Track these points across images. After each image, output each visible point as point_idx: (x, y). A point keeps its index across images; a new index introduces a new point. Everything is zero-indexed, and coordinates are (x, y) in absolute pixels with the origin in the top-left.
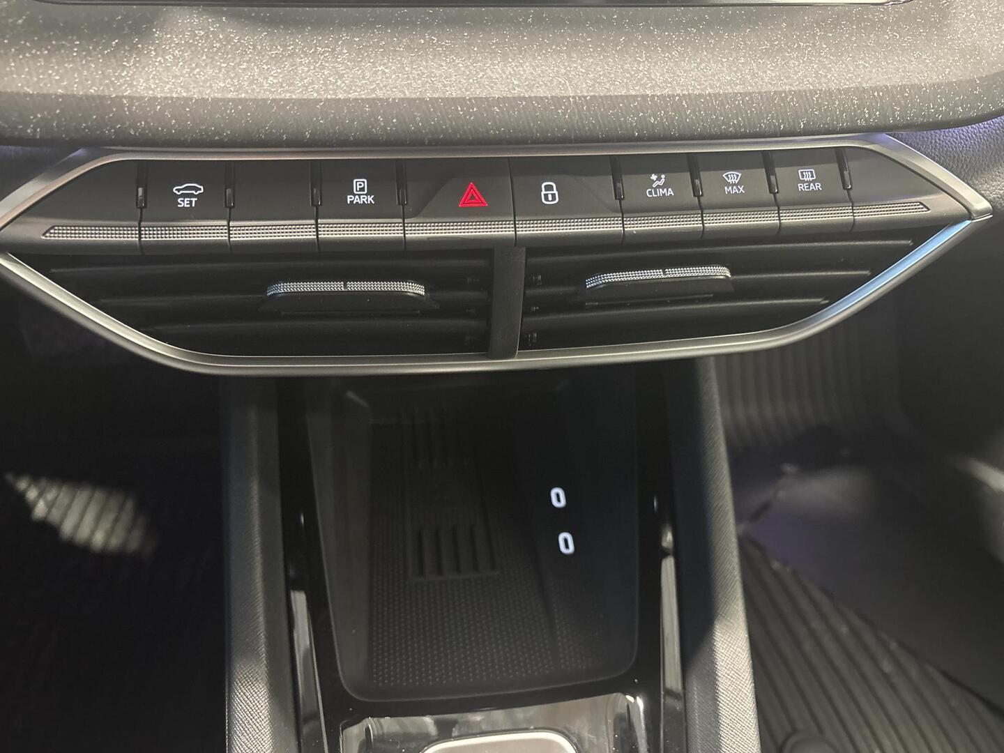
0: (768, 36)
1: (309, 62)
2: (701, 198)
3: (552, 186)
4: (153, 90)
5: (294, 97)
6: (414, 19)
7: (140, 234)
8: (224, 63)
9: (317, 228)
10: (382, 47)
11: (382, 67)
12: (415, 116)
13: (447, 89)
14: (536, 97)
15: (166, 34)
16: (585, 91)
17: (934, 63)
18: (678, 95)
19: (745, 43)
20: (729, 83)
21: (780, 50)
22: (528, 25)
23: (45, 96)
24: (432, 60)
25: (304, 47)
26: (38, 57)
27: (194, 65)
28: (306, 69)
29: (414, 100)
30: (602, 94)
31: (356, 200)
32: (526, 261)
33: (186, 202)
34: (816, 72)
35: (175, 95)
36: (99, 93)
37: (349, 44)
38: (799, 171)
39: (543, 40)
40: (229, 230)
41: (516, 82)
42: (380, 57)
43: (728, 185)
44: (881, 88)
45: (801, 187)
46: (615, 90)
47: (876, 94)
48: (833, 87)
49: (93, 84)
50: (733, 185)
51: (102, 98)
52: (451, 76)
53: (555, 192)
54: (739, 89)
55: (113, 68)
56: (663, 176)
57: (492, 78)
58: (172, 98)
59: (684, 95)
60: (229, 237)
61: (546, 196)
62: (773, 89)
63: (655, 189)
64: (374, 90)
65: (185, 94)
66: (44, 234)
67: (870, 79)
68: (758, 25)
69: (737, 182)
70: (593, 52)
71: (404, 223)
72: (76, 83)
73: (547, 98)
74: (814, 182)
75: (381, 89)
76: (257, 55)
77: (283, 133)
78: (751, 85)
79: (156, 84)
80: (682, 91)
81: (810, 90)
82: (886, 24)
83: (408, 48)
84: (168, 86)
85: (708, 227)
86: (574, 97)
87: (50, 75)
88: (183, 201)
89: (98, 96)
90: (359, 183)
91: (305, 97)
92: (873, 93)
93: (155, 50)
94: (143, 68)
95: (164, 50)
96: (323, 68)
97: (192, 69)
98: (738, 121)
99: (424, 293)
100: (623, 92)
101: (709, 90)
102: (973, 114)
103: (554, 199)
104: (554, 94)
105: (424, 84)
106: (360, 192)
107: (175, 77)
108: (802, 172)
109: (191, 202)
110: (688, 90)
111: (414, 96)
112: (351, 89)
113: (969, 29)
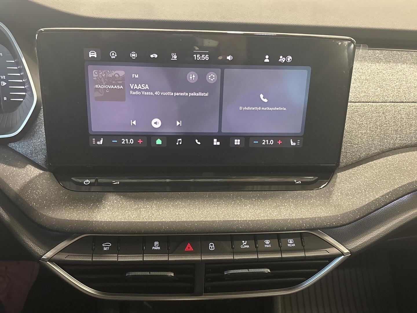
0: (276, 201)
1: (145, 210)
2: (257, 248)
3: (212, 244)
4: (102, 219)
5: (140, 221)
6: (175, 196)
7: (92, 258)
8: (121, 211)
9: (143, 257)
10: (165, 205)
11: (165, 212)
12: (173, 226)
13: (183, 218)
14: (207, 221)
15: (106, 202)
16: (221, 219)
17: (325, 210)
18: (248, 220)
19: (269, 204)
20: (263, 216)
21: (279, 206)
22: (206, 198)
23: (72, 220)
24: (179, 209)
25: (144, 205)
26: (71, 209)
27: (113, 212)
28: (144, 212)
29: (173, 222)
30: (226, 220)
31: (155, 248)
32: (205, 266)
33: (106, 249)
34: (289, 213)
35: (107, 221)
36: (87, 220)
37: (156, 204)
38: (288, 240)
39: (210, 203)
40: (118, 257)
41: (202, 216)
42: (164, 208)
43: (266, 244)
44: (309, 218)
45: (289, 245)
46: (230, 218)
47: (307, 220)
48: (294, 218)
49: (86, 217)
50: (267, 244)
51: (88, 221)
52: (184, 214)
53: (213, 246)
54: (266, 218)
55: (91, 212)
56: (246, 241)
57: (195, 215)
58: (106, 221)
59: (250, 220)
60: (118, 260)
61: (211, 247)
62: (276, 218)
63: (244, 245)
64: (162, 219)
65: (110, 220)
66: (66, 258)
67: (305, 215)
68: (273, 198)
69: (269, 243)
70: (224, 207)
71: (168, 256)
72: (81, 217)
73: (210, 221)
74: (293, 243)
75: (164, 219)
76: (131, 208)
77: (136, 231)
78: (269, 217)
79: (102, 217)
80: (249, 219)
81: (287, 219)
82: (312, 197)
83: (173, 206)
84: (106, 218)
85: (259, 258)
86: (218, 221)
87: (74, 214)
88: (105, 248)
89: (87, 221)
90: (156, 243)
91: (143, 221)
92: (306, 220)
93: (103, 207)
94: (99, 212)
95: (105, 207)
96: (148, 212)
97: (113, 213)
98: (266, 228)
99: (173, 275)
100: (232, 219)
101: (257, 219)
102: (339, 225)
103: (213, 248)
104: (212, 220)
105: (176, 217)
106: (156, 246)
107: (108, 215)
108: (289, 240)
109: (107, 248)
110: (251, 218)
111: (173, 221)
112: (156, 218)
113: (338, 199)
